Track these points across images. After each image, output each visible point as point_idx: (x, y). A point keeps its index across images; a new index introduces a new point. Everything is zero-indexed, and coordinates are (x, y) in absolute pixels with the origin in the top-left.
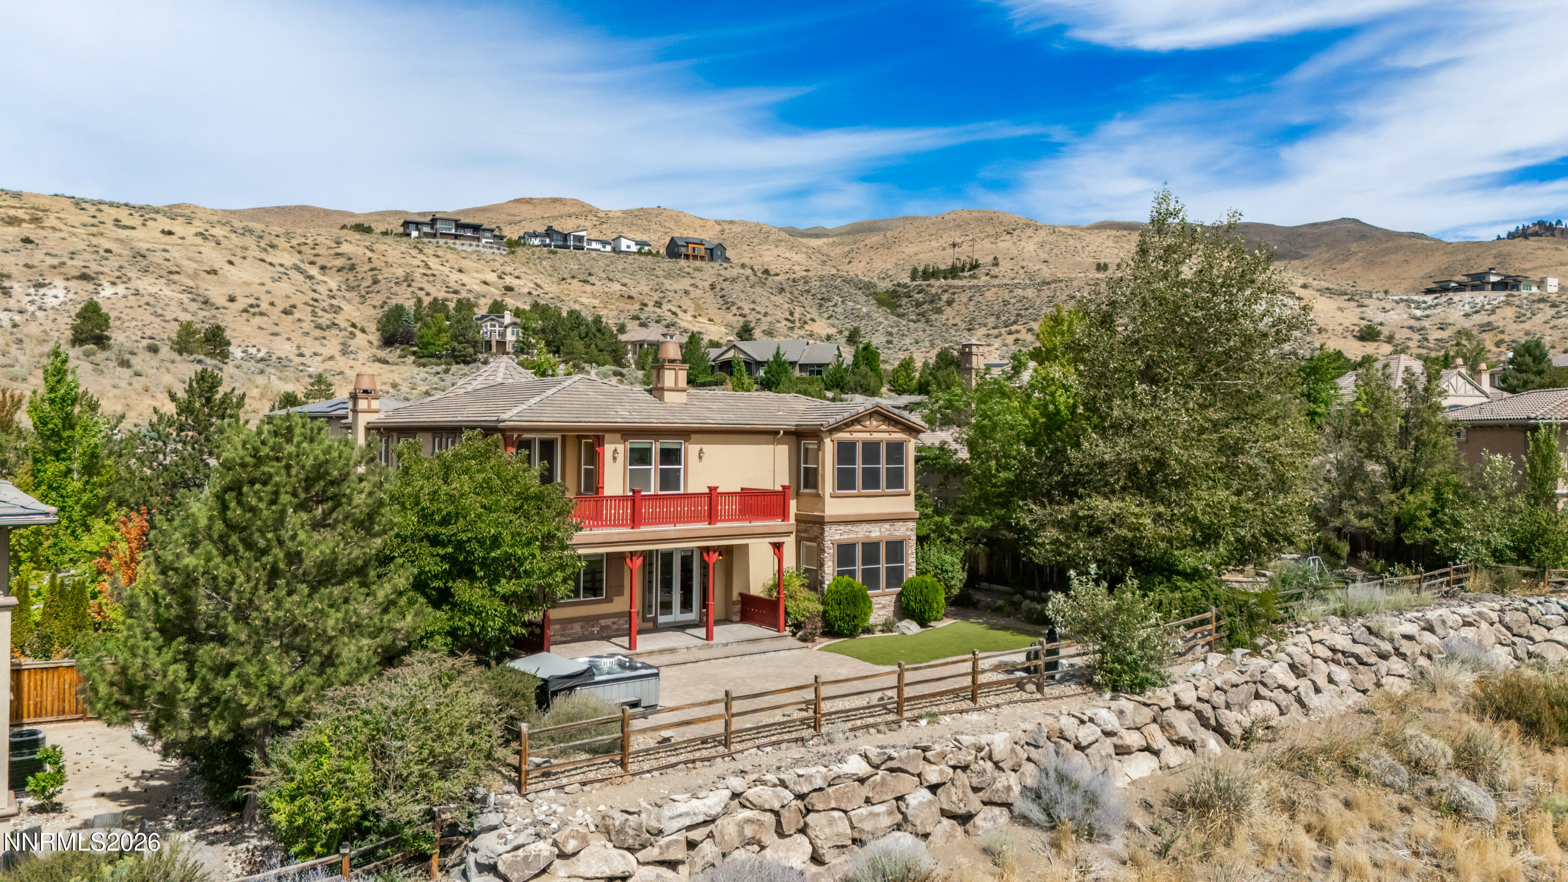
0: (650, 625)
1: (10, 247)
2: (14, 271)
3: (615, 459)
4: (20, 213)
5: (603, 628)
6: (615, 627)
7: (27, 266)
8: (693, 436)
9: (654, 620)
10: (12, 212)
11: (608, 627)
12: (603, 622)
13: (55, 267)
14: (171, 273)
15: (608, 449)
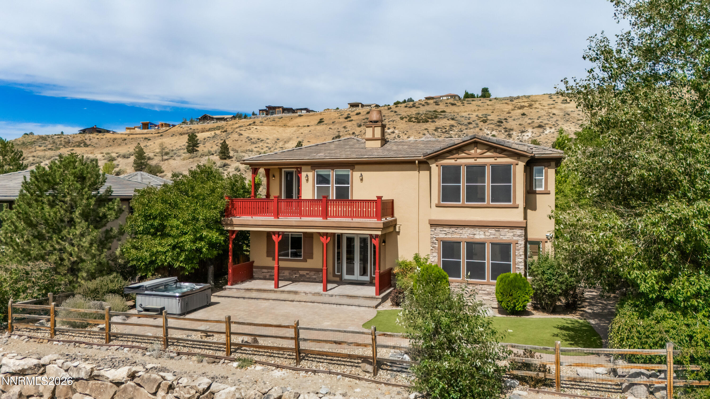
0: (338, 279)
3: (307, 180)
5: (301, 276)
6: (308, 276)
8: (356, 167)
9: (341, 277)
11: (303, 275)
12: (301, 272)
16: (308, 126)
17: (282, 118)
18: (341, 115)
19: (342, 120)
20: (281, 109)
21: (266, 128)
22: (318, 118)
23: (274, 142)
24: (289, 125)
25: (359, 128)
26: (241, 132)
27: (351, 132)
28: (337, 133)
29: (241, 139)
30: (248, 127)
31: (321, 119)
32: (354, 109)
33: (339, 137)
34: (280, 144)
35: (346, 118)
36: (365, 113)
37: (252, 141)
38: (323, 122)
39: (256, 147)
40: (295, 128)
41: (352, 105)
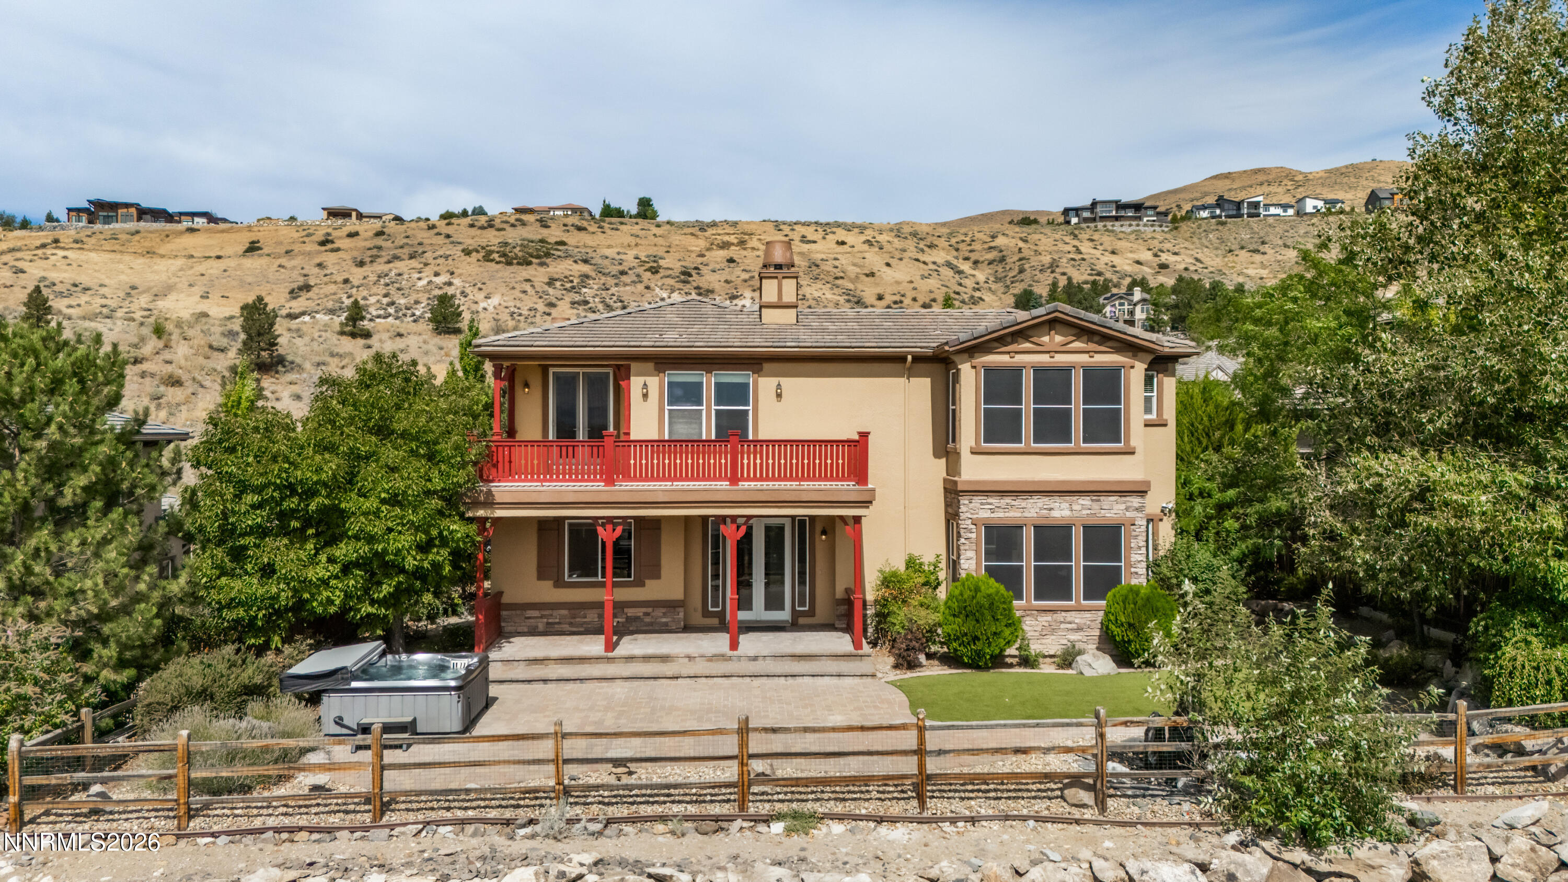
0: (715, 621)
1: (718, 267)
2: (717, 286)
3: (645, 396)
4: (732, 239)
5: (629, 620)
6: (647, 619)
7: (727, 282)
8: (767, 366)
9: (721, 615)
10: (726, 238)
11: (637, 618)
12: (631, 612)
13: (745, 281)
14: (836, 278)
15: (636, 383)
16: (219, 257)
17: (138, 232)
18: (308, 235)
19: (311, 247)
20: (133, 211)
21: (93, 255)
22: (245, 239)
23: (122, 295)
24: (161, 251)
25: (359, 270)
26: (20, 264)
27: (340, 279)
28: (302, 279)
29: (23, 283)
30: (40, 252)
31: (253, 242)
32: (340, 222)
33: (307, 288)
34: (143, 301)
35: (323, 243)
36: (371, 234)
37: (56, 288)
38: (259, 249)
39: (70, 306)
40: (180, 262)
41: (334, 213)
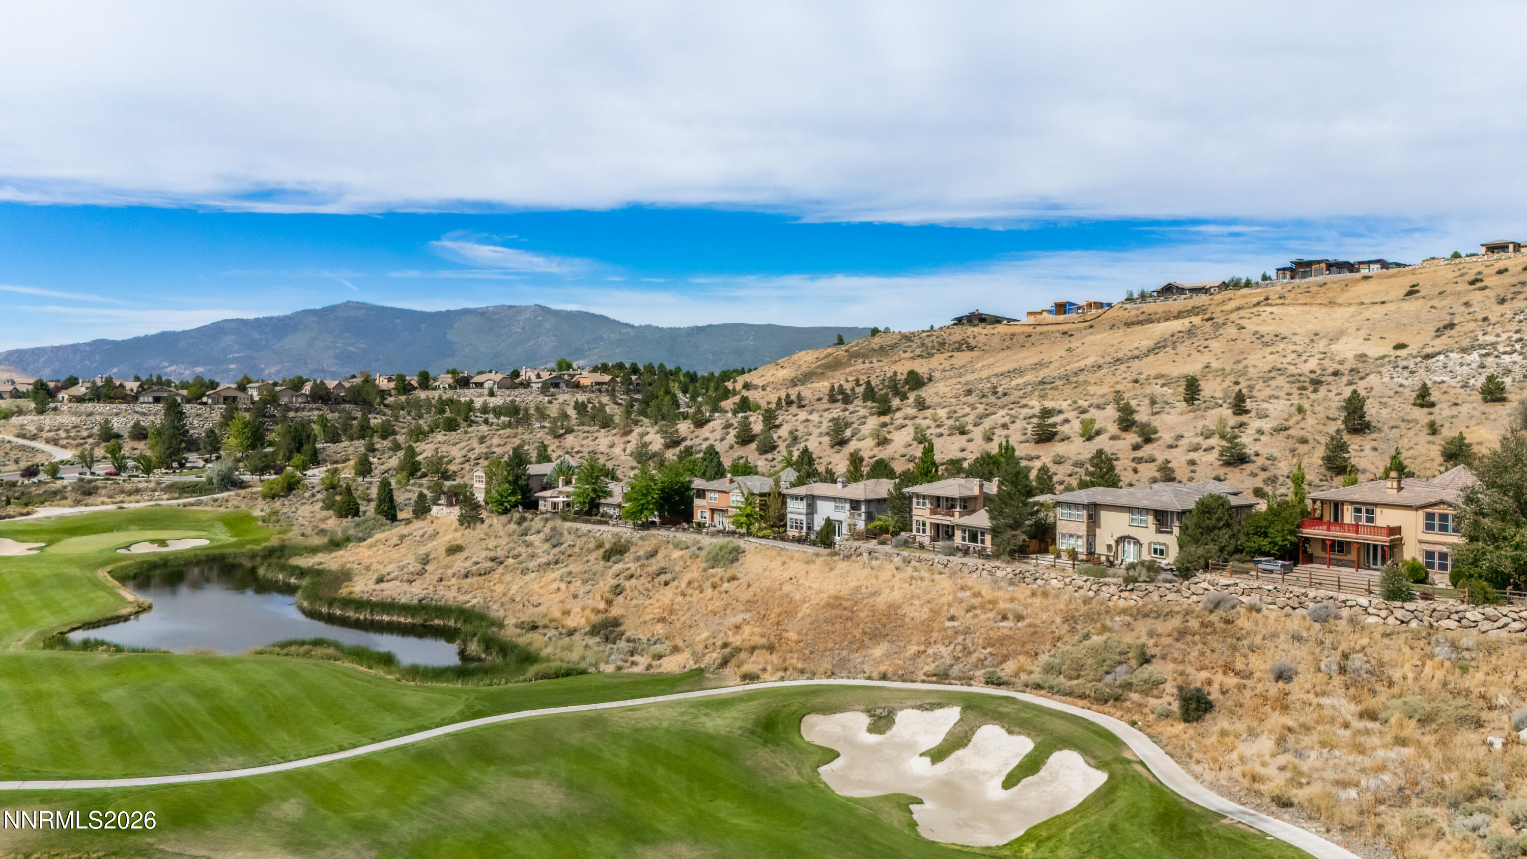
3: (1348, 511)
5: (1344, 563)
6: (1347, 564)
16: (1383, 303)
17: (1325, 284)
18: (1462, 275)
19: (1463, 287)
20: (1323, 265)
21: (1290, 309)
22: (1405, 282)
23: (1307, 341)
24: (1339, 301)
25: (1501, 307)
27: (1480, 317)
28: (1448, 317)
29: (1243, 337)
30: (1254, 310)
31: (1413, 286)
32: (1495, 256)
33: (1451, 326)
34: (1321, 345)
35: (1472, 283)
36: (1520, 268)
37: (1264, 339)
38: (1418, 291)
39: (1272, 353)
40: (1352, 309)
41: (1492, 248)
